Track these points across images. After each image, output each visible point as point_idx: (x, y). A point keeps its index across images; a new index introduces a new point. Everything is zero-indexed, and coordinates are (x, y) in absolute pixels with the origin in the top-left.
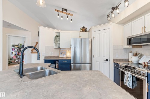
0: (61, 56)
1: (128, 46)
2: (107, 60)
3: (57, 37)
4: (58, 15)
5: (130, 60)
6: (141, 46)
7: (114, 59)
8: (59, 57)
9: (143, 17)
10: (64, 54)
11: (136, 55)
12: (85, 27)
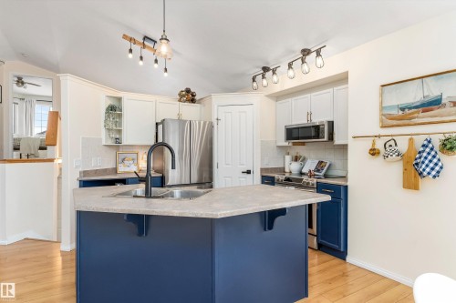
0: (121, 169)
1: (286, 144)
2: (249, 172)
3: (114, 110)
4: (131, 51)
5: (287, 170)
6: (303, 144)
7: (262, 169)
8: (115, 171)
9: (309, 95)
10: (131, 162)
11: (296, 159)
12: (192, 90)
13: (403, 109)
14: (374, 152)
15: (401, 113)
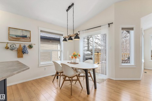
13: (17, 36)
14: (7, 48)
15: (16, 37)
